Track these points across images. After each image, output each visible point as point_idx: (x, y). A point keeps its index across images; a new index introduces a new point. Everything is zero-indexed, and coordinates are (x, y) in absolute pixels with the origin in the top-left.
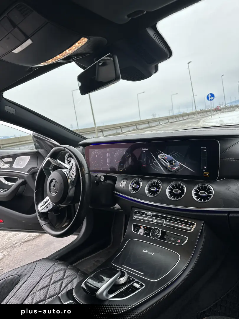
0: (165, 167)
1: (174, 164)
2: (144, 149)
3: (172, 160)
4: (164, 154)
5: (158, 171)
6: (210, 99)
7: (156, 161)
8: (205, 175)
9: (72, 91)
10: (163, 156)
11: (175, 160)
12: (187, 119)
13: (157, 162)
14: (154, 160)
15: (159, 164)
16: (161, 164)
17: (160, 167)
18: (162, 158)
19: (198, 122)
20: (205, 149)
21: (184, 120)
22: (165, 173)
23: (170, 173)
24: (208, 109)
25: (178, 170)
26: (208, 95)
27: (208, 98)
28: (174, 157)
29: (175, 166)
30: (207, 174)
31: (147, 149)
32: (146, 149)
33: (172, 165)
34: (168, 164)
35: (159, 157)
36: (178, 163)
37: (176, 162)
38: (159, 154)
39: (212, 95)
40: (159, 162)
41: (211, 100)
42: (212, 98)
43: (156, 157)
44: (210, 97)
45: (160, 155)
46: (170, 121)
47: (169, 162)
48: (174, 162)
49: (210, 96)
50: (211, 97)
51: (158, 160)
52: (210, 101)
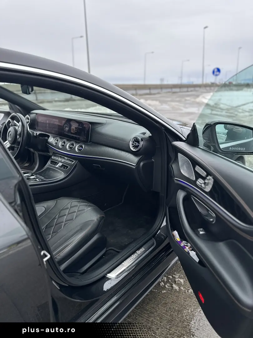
6: (215, 73)
9: (73, 39)
12: (191, 91)
19: (198, 96)
21: (188, 91)
27: (213, 72)
39: (219, 70)
41: (217, 75)
42: (218, 73)
46: (174, 90)
49: (216, 70)
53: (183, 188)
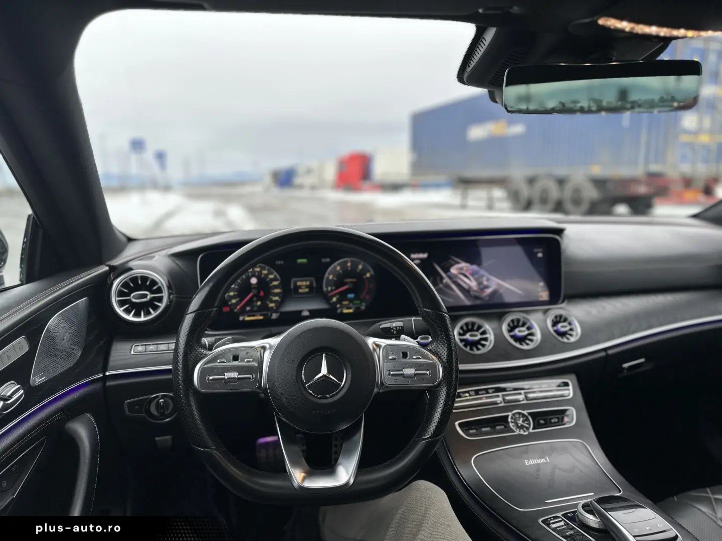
2: (416, 256)
3: (482, 276)
4: (463, 264)
5: (458, 301)
7: (447, 280)
10: (461, 269)
11: (488, 275)
13: (449, 282)
14: (442, 278)
15: (453, 286)
16: (459, 285)
17: (455, 292)
18: (460, 273)
20: (540, 253)
22: (468, 303)
25: (494, 295)
29: (487, 287)
30: (544, 296)
31: (425, 255)
32: (421, 255)
34: (473, 284)
35: (454, 270)
36: (495, 280)
37: (490, 279)
38: (453, 265)
40: (454, 282)
43: (447, 270)
45: (456, 266)
48: (485, 278)
51: (451, 278)
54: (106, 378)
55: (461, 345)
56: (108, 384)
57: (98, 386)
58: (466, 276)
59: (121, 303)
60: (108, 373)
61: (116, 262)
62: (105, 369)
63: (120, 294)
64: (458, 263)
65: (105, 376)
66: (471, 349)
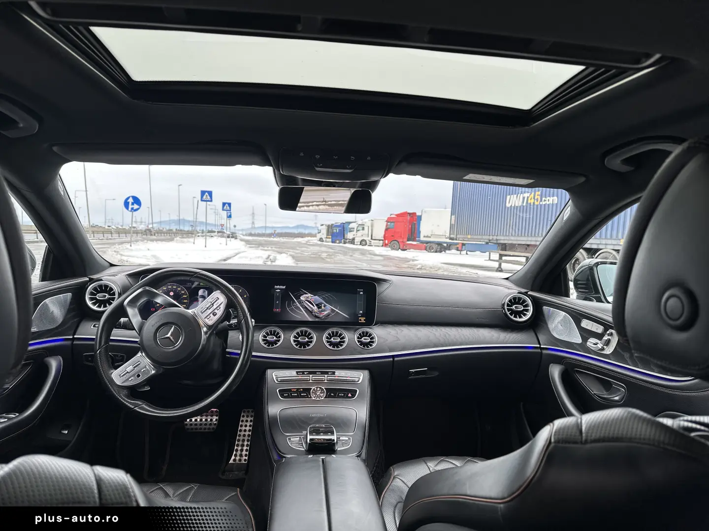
0: (310, 312)
1: (323, 308)
2: (278, 287)
3: (321, 304)
4: (309, 295)
5: (298, 318)
6: (130, 207)
7: (297, 303)
8: (360, 320)
10: (308, 297)
11: (325, 303)
13: (299, 305)
14: (294, 302)
15: (301, 308)
16: (305, 308)
17: (302, 312)
18: (307, 300)
20: (361, 291)
22: (310, 319)
23: (317, 320)
24: (109, 226)
25: (328, 315)
26: (128, 198)
27: (126, 204)
28: (324, 299)
29: (324, 311)
30: (363, 320)
31: (284, 287)
32: (281, 287)
33: (320, 310)
34: (315, 308)
35: (302, 298)
36: (329, 307)
37: (326, 306)
38: (303, 294)
40: (302, 306)
41: (133, 210)
42: (136, 207)
43: (298, 298)
44: (130, 203)
45: (304, 296)
47: (317, 305)
48: (323, 305)
50: (133, 204)
51: (300, 302)
52: (131, 211)
53: (558, 360)
54: (74, 339)
55: (294, 344)
56: (75, 342)
57: (69, 343)
58: (310, 302)
59: (91, 299)
60: (75, 337)
61: (95, 277)
62: (74, 334)
63: (92, 294)
64: (306, 294)
65: (73, 338)
66: (300, 347)
